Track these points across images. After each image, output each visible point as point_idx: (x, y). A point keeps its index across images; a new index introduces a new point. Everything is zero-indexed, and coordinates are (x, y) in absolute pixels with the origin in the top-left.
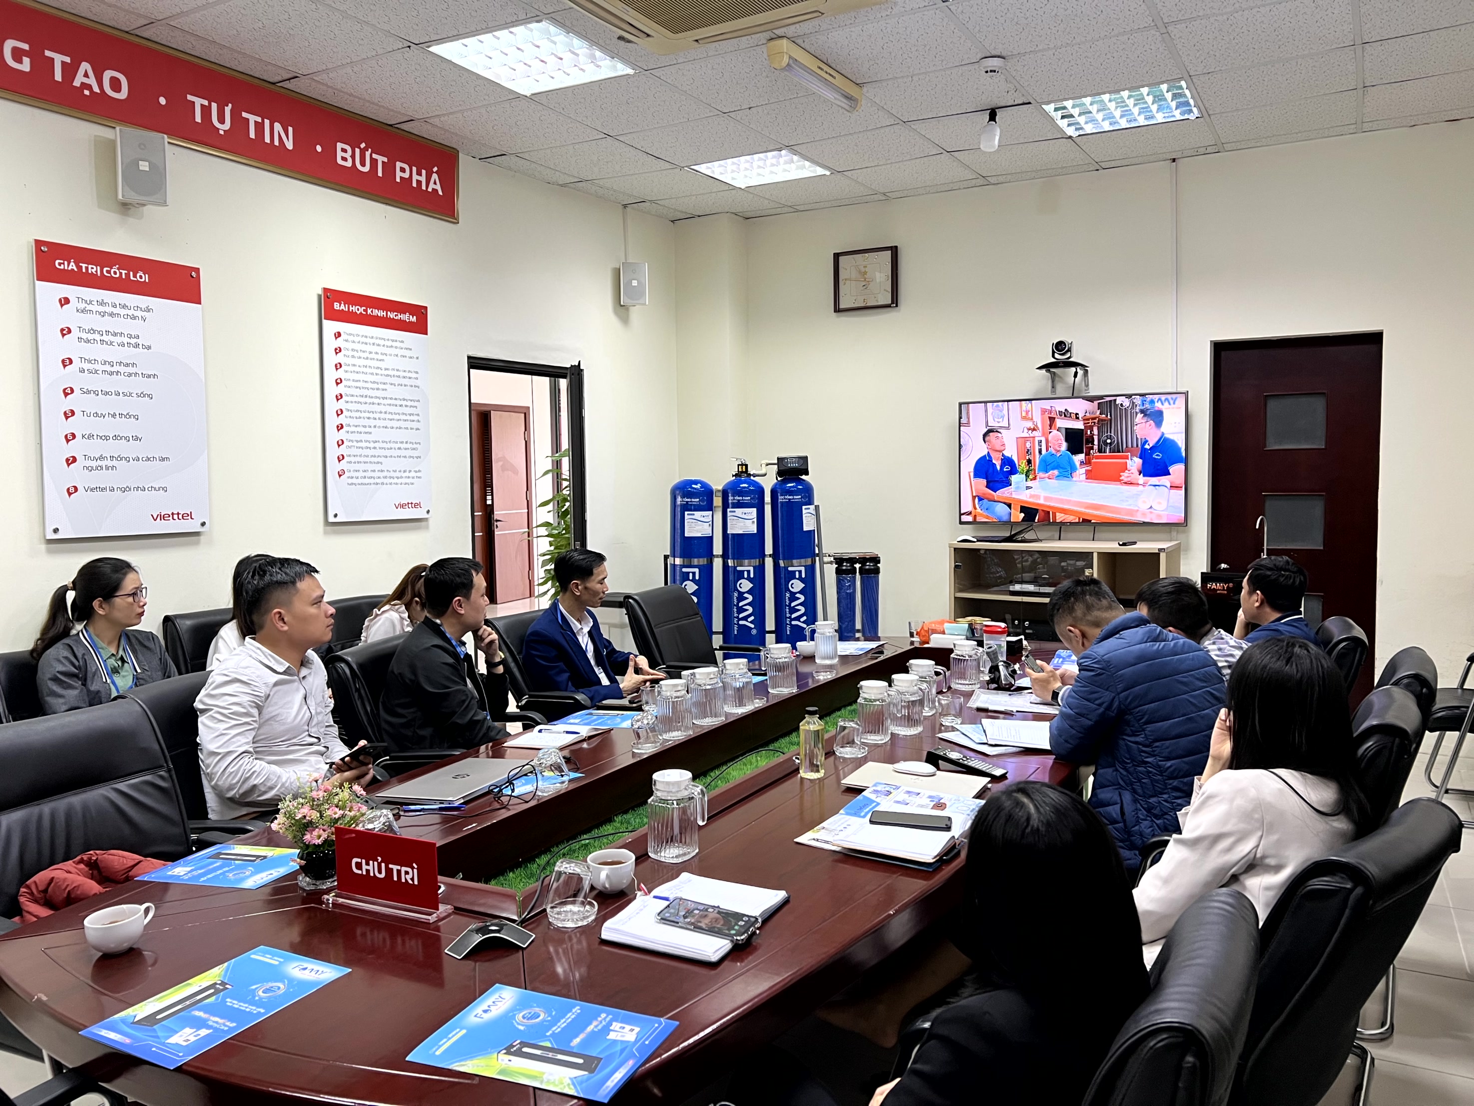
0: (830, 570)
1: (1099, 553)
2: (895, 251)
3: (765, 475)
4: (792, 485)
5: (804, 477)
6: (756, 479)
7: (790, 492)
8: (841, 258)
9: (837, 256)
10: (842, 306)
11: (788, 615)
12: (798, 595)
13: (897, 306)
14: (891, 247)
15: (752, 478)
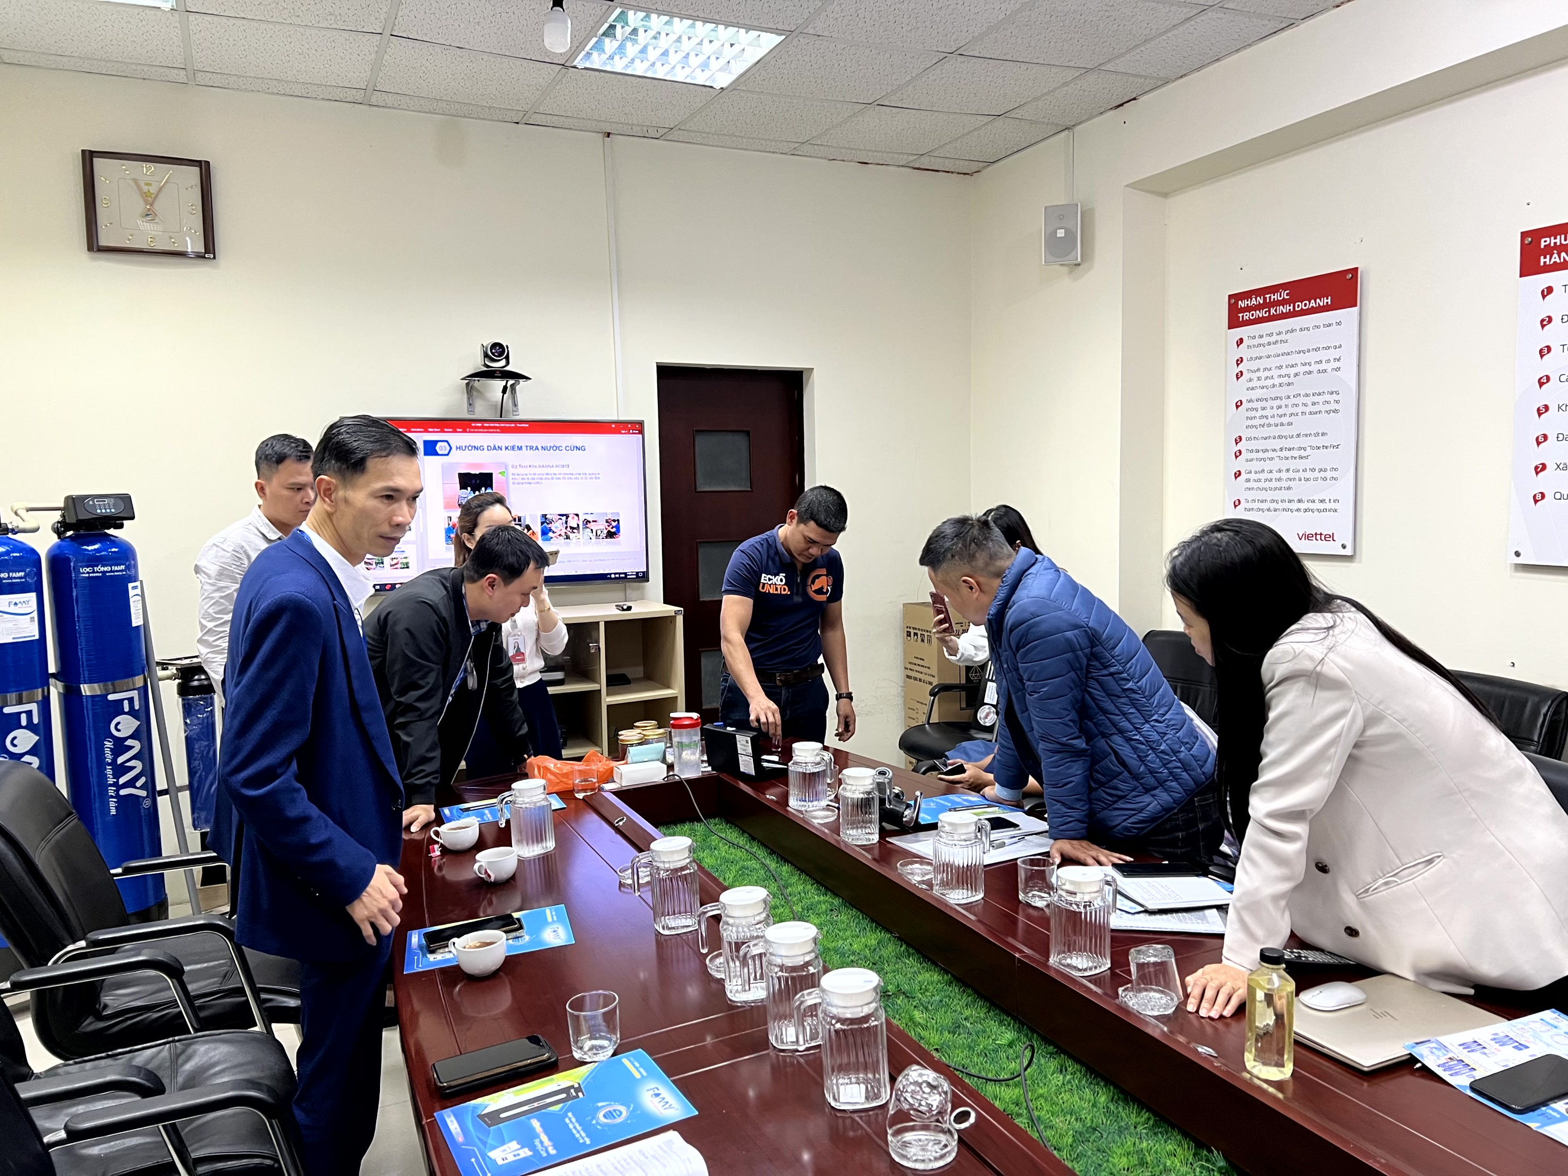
0: (169, 691)
1: (606, 622)
2: (204, 168)
3: (35, 530)
4: (96, 546)
5: (111, 531)
6: (19, 537)
7: (94, 560)
8: (96, 161)
9: (89, 157)
10: (104, 241)
11: (111, 781)
12: (129, 742)
13: (214, 258)
14: (200, 162)
15: (10, 535)
